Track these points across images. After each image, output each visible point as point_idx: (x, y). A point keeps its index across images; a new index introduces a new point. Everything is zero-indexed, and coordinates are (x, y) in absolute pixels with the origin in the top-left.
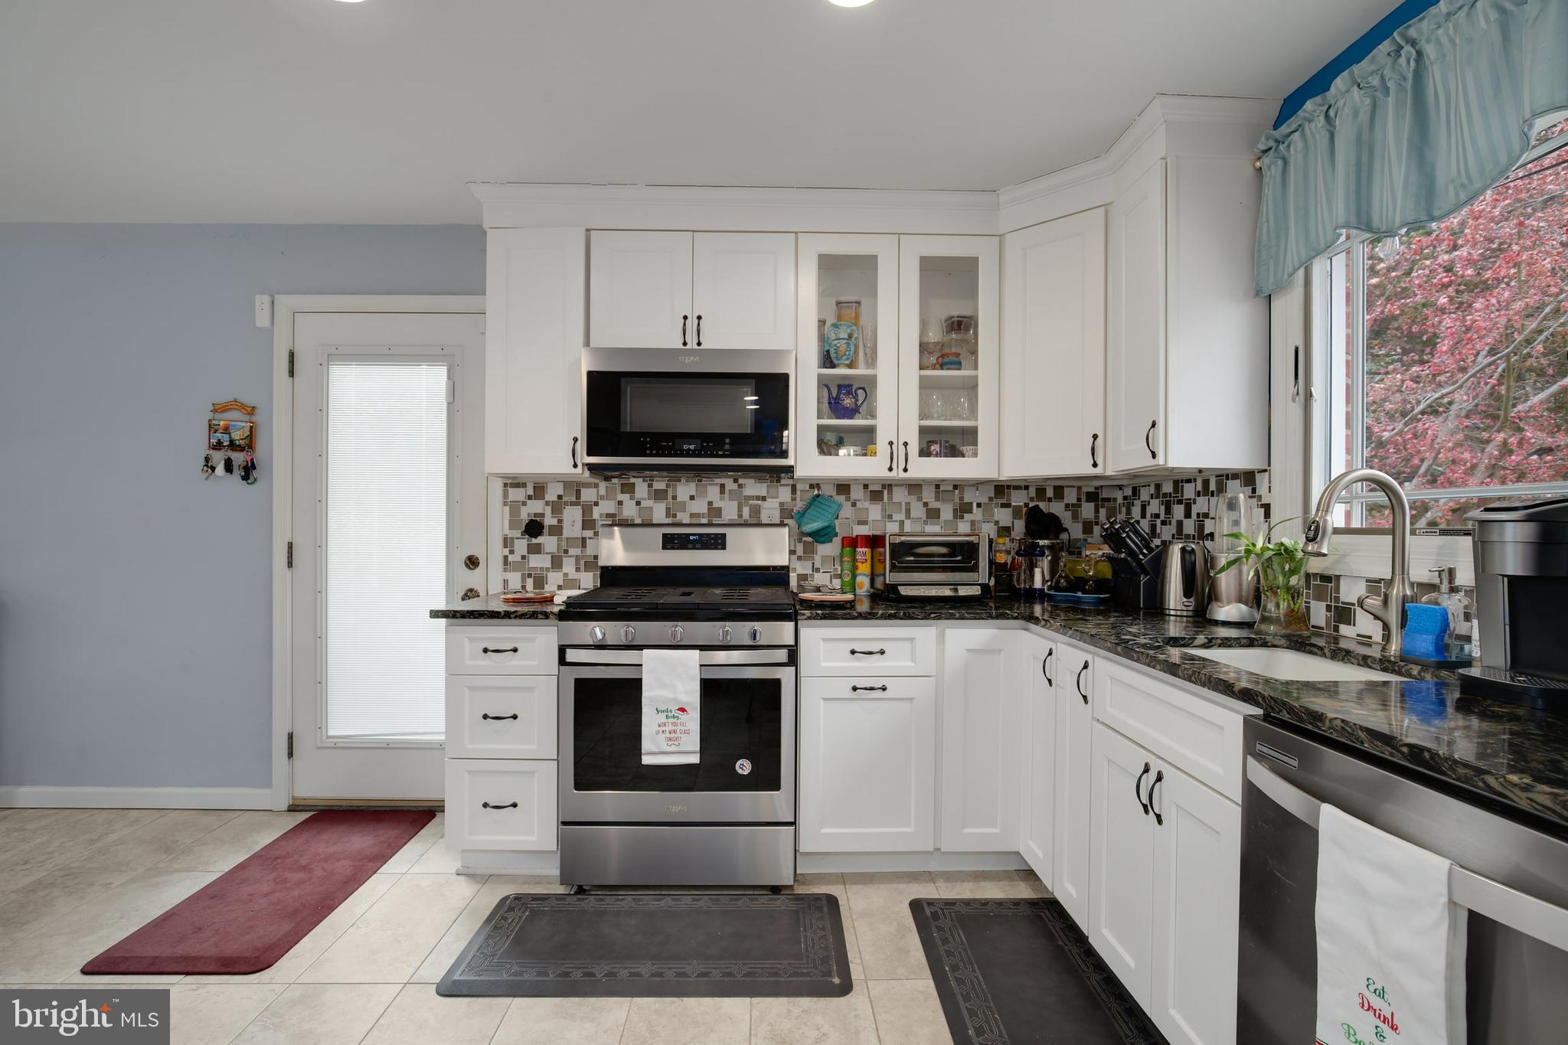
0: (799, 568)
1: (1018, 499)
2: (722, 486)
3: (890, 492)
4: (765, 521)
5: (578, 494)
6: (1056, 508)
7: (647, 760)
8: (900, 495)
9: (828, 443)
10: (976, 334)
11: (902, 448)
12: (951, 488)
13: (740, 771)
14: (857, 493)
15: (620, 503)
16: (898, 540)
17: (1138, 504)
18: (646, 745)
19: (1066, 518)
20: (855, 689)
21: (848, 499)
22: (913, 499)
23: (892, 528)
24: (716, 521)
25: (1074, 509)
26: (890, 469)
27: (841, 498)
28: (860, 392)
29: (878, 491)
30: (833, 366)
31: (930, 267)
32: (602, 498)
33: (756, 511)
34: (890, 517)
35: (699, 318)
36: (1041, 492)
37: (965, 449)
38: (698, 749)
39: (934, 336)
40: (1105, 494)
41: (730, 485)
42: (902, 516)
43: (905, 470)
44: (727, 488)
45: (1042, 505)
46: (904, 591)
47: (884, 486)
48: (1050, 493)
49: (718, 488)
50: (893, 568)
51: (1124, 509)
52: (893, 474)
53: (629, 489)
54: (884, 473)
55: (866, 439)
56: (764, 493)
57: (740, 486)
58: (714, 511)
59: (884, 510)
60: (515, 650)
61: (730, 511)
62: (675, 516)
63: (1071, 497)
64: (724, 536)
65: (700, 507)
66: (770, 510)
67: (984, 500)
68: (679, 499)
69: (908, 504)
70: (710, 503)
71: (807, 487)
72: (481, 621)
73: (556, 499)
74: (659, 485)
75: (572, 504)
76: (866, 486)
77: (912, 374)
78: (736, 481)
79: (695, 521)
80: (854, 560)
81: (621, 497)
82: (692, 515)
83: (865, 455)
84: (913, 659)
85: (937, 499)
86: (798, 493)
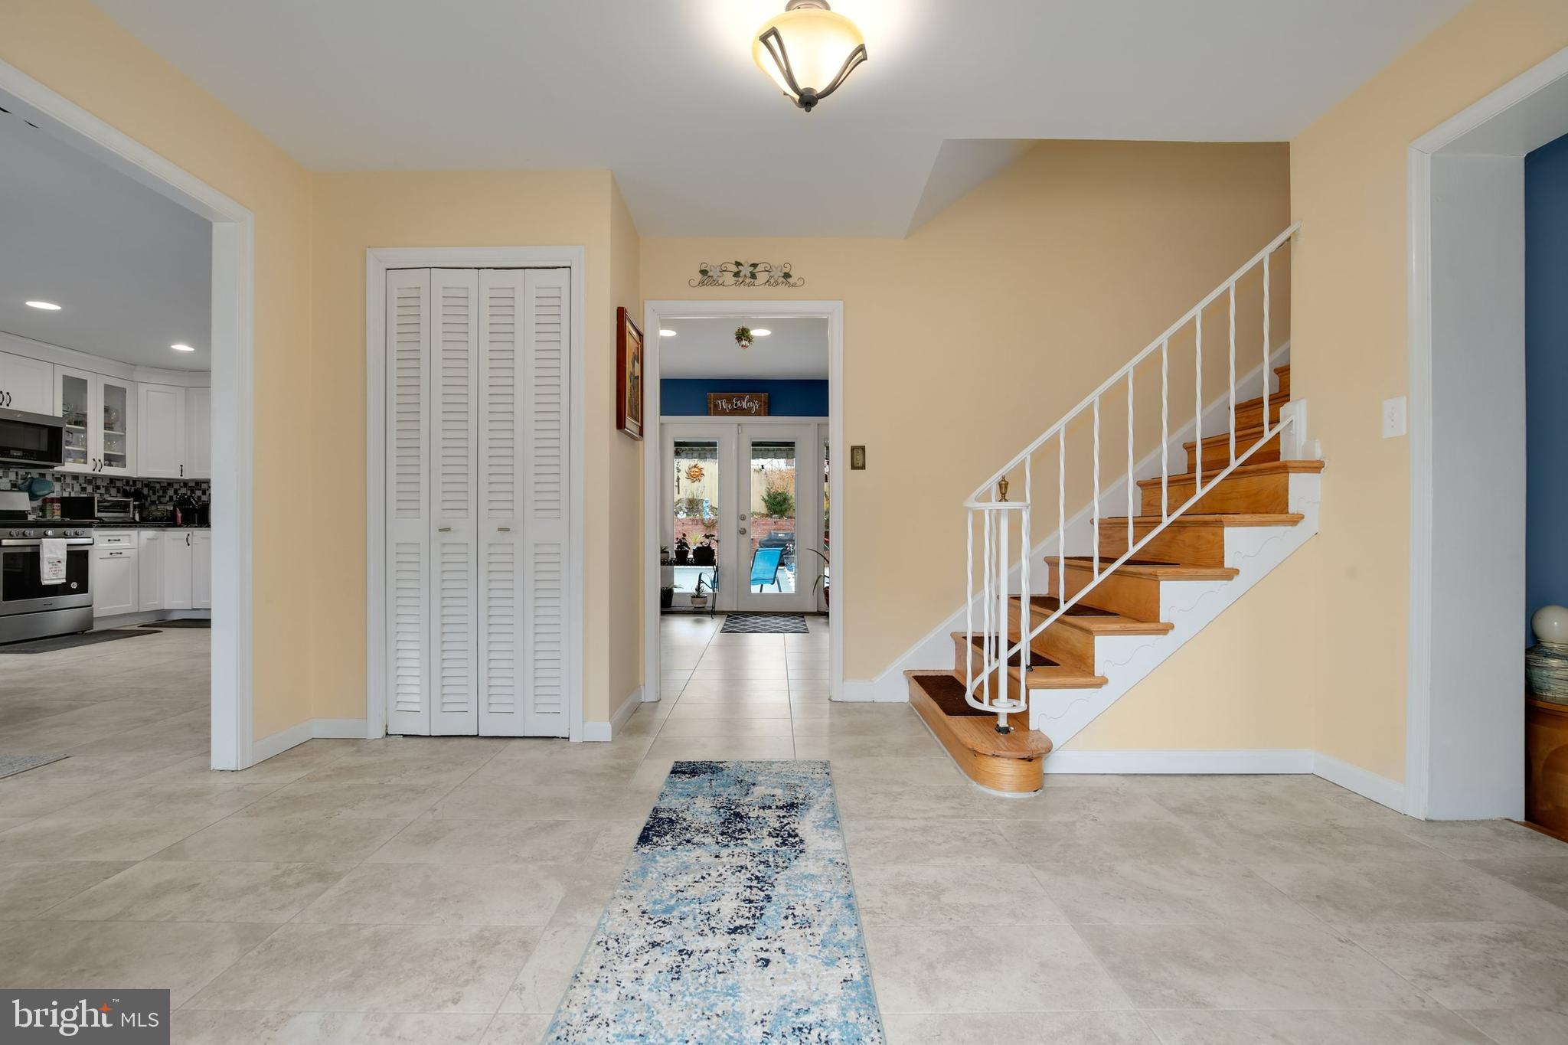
7: (43, 584)
11: (98, 462)
13: (74, 586)
18: (43, 577)
20: (111, 554)
26: (92, 470)
35: (8, 394)
38: (64, 576)
40: (152, 485)
43: (100, 471)
51: (161, 491)
52: (94, 472)
77: (102, 431)
80: (53, 509)
84: (130, 542)
86: (19, 477)
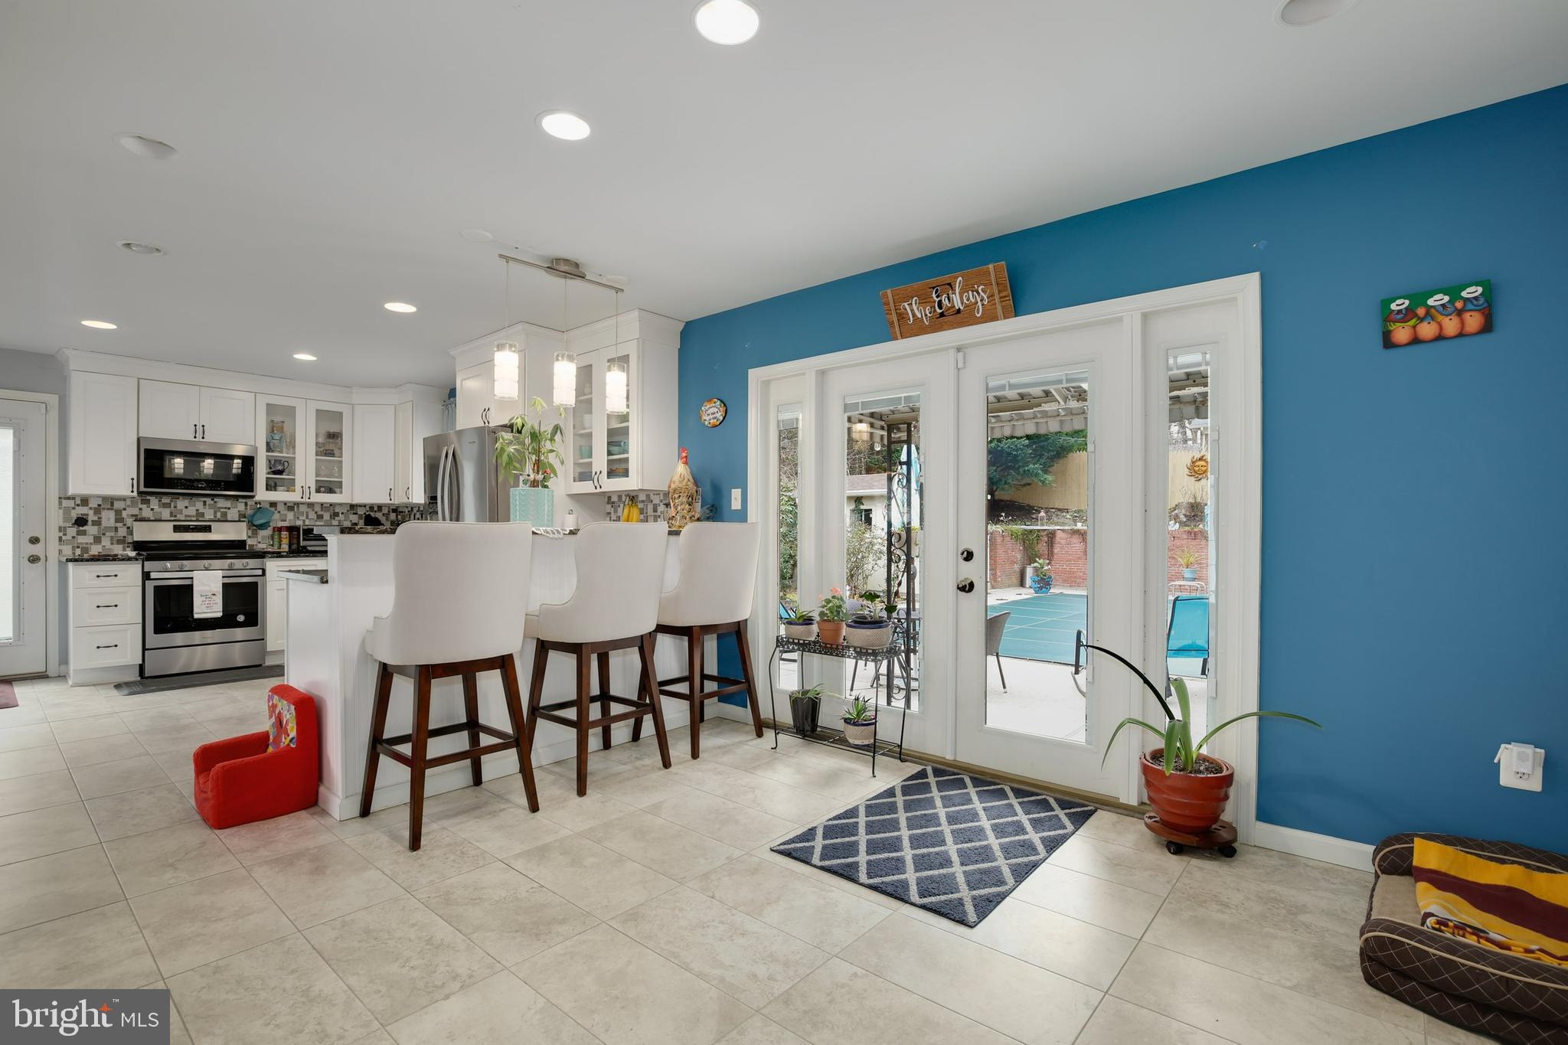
0: (250, 542)
1: (361, 511)
2: (205, 502)
3: (298, 507)
4: (229, 519)
5: (112, 504)
6: (379, 515)
7: (196, 616)
8: (303, 508)
9: (271, 486)
10: (342, 440)
11: (308, 489)
12: (328, 505)
13: (239, 620)
14: (280, 507)
15: (141, 509)
16: (306, 528)
17: (413, 514)
18: (196, 610)
19: (383, 519)
21: (276, 509)
22: (310, 510)
23: (299, 523)
24: (200, 519)
25: (387, 515)
26: (302, 498)
27: (273, 509)
28: (286, 464)
29: (291, 507)
30: (273, 451)
31: (320, 414)
32: (129, 506)
33: (225, 514)
34: (298, 518)
35: (203, 426)
36: (371, 508)
37: (337, 490)
38: (221, 610)
39: (321, 440)
41: (209, 501)
42: (304, 518)
43: (308, 498)
44: (207, 503)
45: (372, 514)
46: (309, 548)
47: (295, 504)
48: (376, 509)
49: (202, 503)
50: (304, 540)
52: (303, 500)
53: (147, 502)
54: (299, 499)
55: (290, 485)
56: (229, 506)
57: (215, 502)
58: (201, 515)
59: (295, 515)
60: (116, 576)
61: (209, 514)
62: (175, 516)
63: (385, 510)
64: (210, 526)
65: (192, 511)
66: (233, 514)
67: (345, 511)
68: (178, 508)
69: (307, 513)
70: (197, 510)
71: (254, 504)
72: (98, 562)
73: (96, 506)
74: (165, 500)
75: (108, 509)
76: (285, 504)
77: (312, 457)
78: (213, 500)
79: (189, 519)
80: (280, 538)
81: (140, 506)
82: (186, 516)
83: (288, 491)
85: (322, 510)
86: (248, 507)
